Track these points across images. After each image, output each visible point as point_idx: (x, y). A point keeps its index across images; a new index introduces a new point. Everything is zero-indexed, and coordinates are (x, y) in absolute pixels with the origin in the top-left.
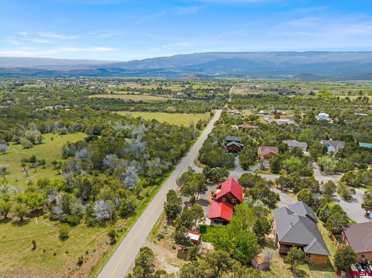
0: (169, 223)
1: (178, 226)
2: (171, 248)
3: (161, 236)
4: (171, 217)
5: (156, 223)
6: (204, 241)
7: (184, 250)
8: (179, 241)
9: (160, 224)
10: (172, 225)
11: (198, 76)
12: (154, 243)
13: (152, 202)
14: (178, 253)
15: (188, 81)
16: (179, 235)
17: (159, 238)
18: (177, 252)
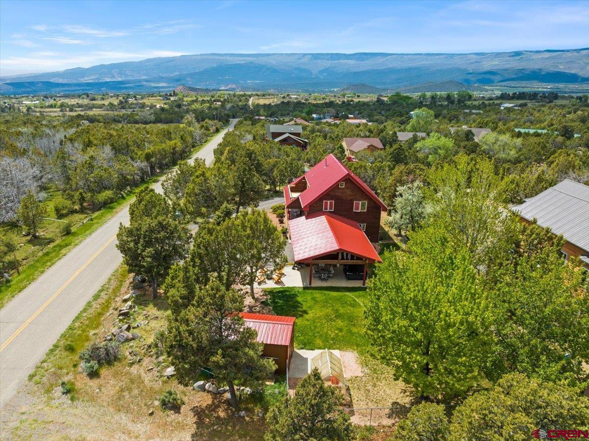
0: (140, 301)
1: (184, 292)
2: (157, 403)
3: (102, 352)
4: (149, 270)
5: (89, 304)
6: (309, 345)
7: (227, 402)
8: (194, 365)
9: (106, 306)
10: (155, 305)
11: (191, 90)
12: (68, 392)
13: (78, 248)
14: (194, 428)
15: (174, 92)
16: (191, 333)
17: (92, 363)
18: (191, 419)
